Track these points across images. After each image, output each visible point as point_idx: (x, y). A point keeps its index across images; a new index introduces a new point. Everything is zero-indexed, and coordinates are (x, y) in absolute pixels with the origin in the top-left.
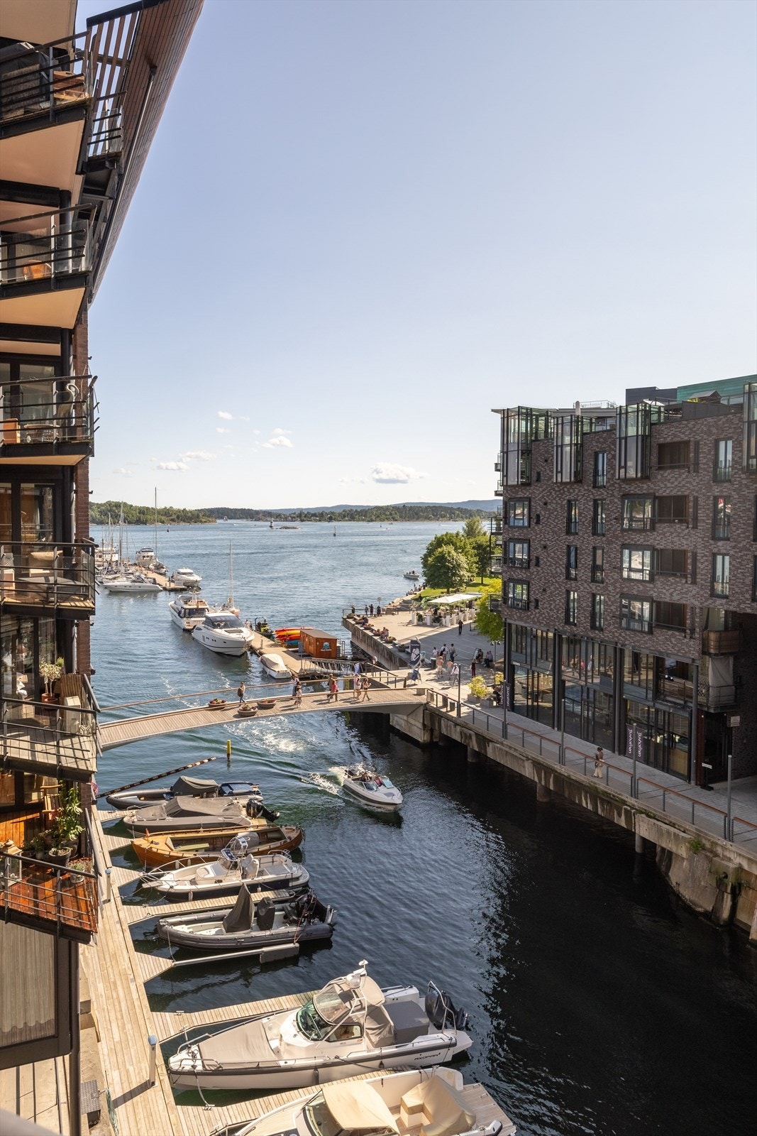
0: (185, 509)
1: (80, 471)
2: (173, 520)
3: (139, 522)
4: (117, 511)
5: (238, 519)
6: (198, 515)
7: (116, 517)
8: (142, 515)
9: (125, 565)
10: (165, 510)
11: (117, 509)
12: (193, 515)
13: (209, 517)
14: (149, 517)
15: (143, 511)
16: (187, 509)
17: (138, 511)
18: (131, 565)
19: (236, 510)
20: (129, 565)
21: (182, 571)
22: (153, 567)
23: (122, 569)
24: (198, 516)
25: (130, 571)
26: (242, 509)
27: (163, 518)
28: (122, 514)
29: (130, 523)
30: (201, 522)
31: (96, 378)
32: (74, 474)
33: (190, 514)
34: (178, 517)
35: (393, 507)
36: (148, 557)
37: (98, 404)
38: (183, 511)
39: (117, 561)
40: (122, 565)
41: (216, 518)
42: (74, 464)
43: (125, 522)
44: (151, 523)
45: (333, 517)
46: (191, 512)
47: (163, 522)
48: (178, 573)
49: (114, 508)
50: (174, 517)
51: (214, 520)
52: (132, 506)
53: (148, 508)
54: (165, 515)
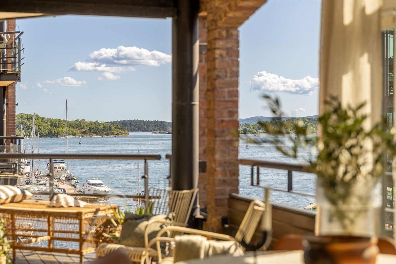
0: (97, 122)
1: (10, 90)
2: (85, 133)
3: (50, 134)
4: (28, 123)
5: (151, 131)
6: (110, 127)
7: (28, 129)
8: (53, 128)
9: (37, 177)
10: (77, 123)
11: (29, 121)
12: (105, 127)
13: (121, 129)
14: (61, 129)
15: (55, 124)
16: (100, 121)
17: (49, 123)
18: (43, 176)
19: (149, 122)
20: (41, 176)
21: (92, 181)
22: (64, 179)
23: (34, 180)
24: (110, 129)
25: (42, 182)
26: (154, 121)
27: (75, 130)
28: (34, 127)
29: (41, 135)
30: (113, 134)
31: (22, 33)
32: (6, 92)
33: (102, 127)
34: (90, 130)
35: (309, 119)
36: (59, 168)
37: (23, 49)
38: (95, 123)
39: (29, 173)
40: (34, 176)
41: (128, 131)
42: (6, 86)
43: (37, 135)
44: (63, 136)
45: (248, 129)
46: (103, 124)
47: (75, 135)
48: (88, 183)
49: (26, 121)
50: (86, 129)
51: (126, 132)
52: (43, 118)
53: (59, 121)
54: (77, 127)
